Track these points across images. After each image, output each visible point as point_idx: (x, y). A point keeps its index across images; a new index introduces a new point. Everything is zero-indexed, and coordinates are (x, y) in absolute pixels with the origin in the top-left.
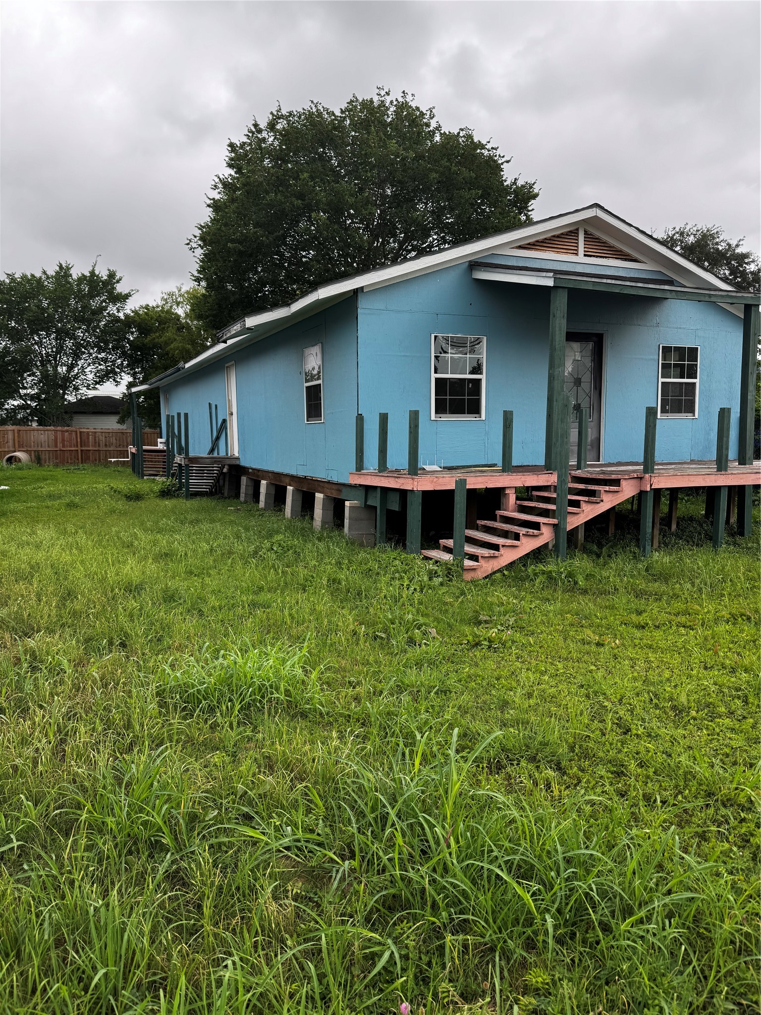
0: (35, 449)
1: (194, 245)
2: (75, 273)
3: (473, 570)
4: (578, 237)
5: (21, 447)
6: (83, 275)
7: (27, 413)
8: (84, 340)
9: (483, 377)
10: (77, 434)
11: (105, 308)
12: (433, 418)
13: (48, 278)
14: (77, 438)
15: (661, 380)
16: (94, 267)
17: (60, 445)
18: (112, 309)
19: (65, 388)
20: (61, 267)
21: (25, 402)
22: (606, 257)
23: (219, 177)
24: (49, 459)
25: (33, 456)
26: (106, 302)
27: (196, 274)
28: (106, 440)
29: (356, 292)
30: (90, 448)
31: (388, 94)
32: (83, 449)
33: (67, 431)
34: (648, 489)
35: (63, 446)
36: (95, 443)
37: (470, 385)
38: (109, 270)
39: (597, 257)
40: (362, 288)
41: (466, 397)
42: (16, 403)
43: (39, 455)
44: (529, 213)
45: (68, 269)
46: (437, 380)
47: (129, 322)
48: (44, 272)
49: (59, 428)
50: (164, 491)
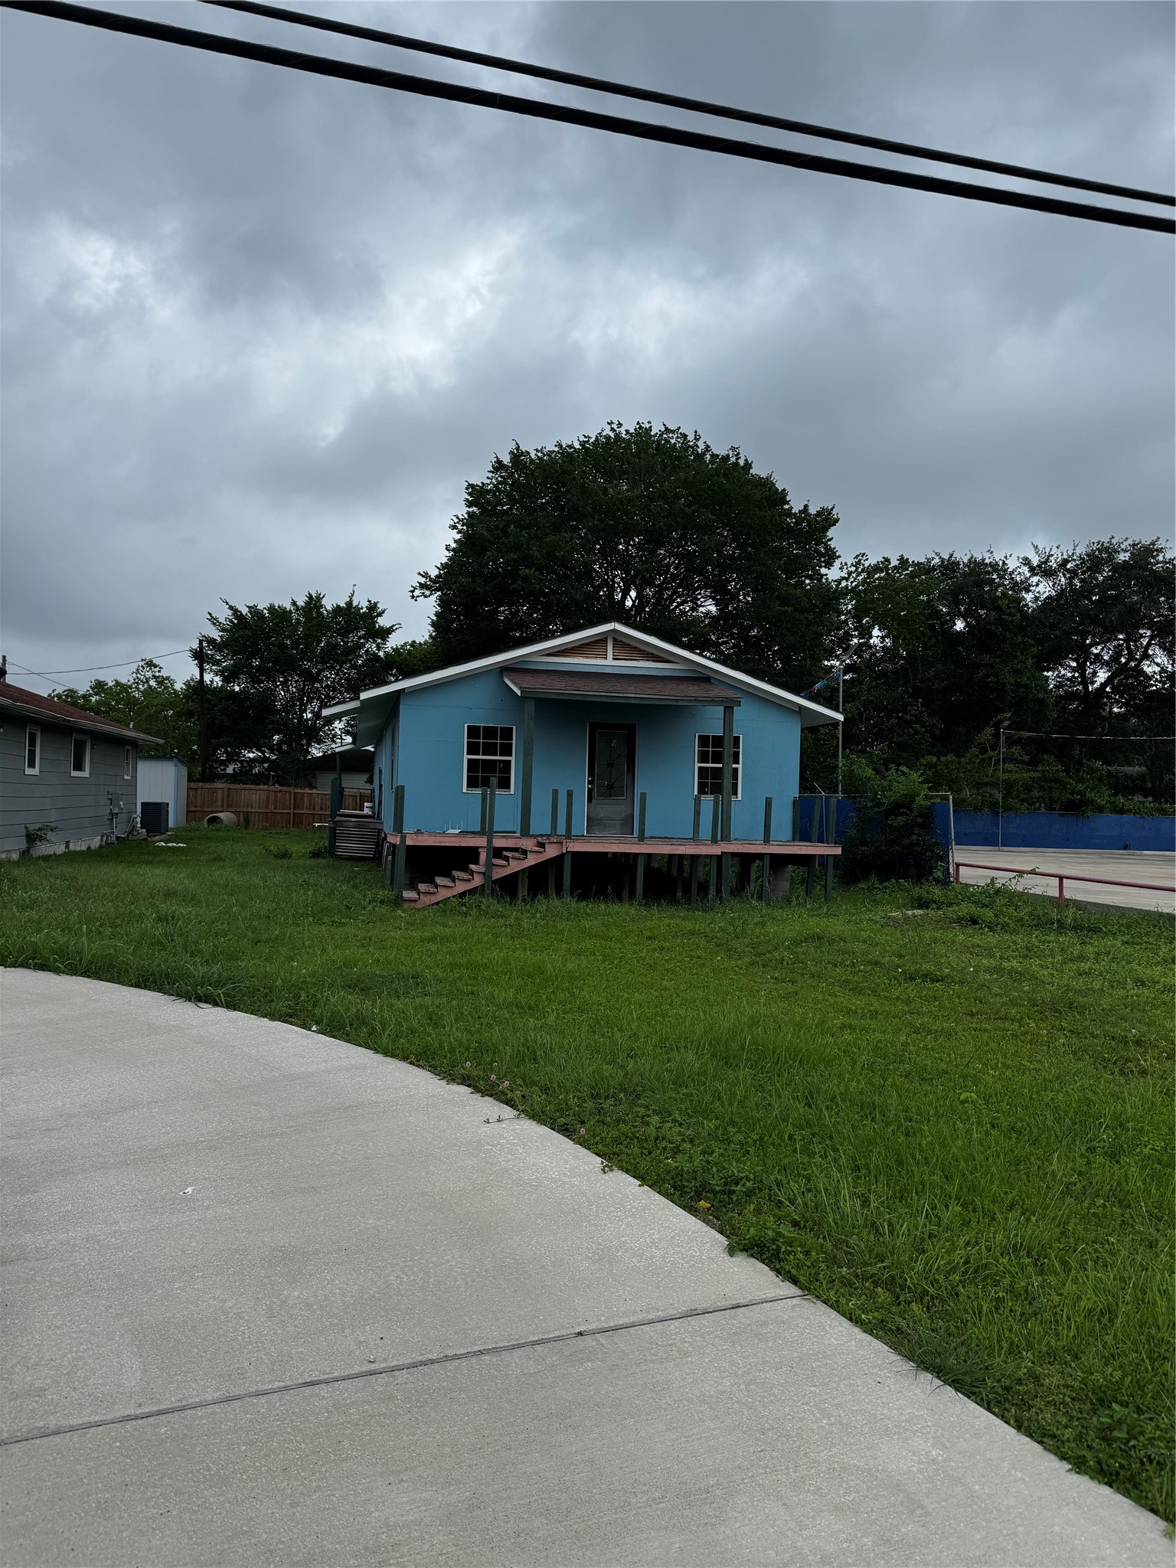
0: (245, 810)
2: (328, 604)
3: (414, 901)
4: (606, 644)
5: (228, 806)
6: (338, 606)
7: (264, 768)
9: (512, 759)
10: (290, 795)
11: (363, 646)
12: (465, 790)
13: (298, 609)
14: (290, 799)
15: (697, 765)
16: (351, 597)
17: (271, 807)
18: (371, 646)
19: (310, 739)
21: (263, 754)
22: (636, 660)
23: (458, 518)
24: (258, 822)
25: (242, 818)
26: (364, 639)
28: (322, 803)
29: (398, 693)
30: (304, 812)
33: (281, 791)
34: (565, 852)
35: (275, 808)
36: (310, 805)
37: (501, 765)
38: (369, 601)
41: (497, 775)
42: (251, 755)
43: (247, 816)
46: (469, 760)
48: (294, 603)
50: (315, 853)
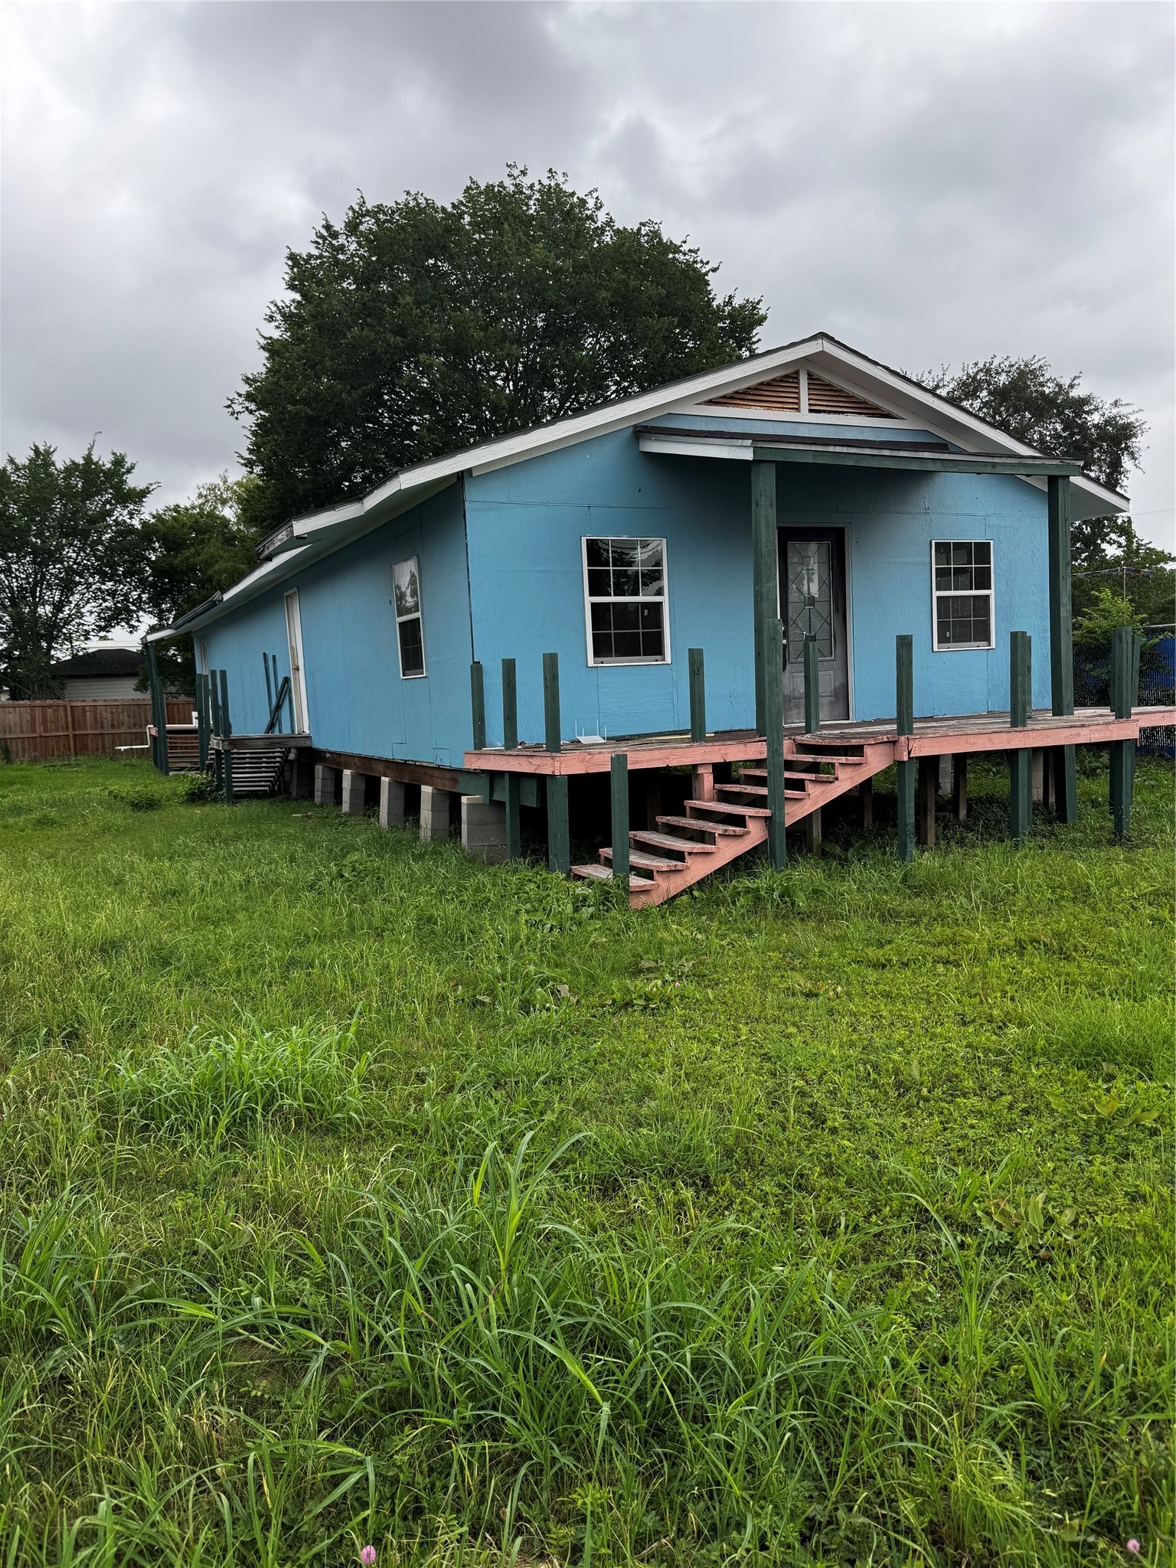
0: (2, 736)
1: (237, 408)
2: (60, 461)
3: (645, 892)
4: (798, 383)
6: (73, 462)
8: (79, 564)
10: (66, 710)
11: (110, 513)
12: (591, 662)
13: (17, 469)
14: (66, 716)
15: (936, 594)
16: (90, 450)
17: (39, 729)
18: (121, 514)
19: (51, 639)
20: (36, 450)
22: (843, 413)
23: (276, 305)
24: (24, 751)
26: (111, 504)
27: (246, 455)
28: (113, 718)
29: (461, 477)
30: (89, 732)
31: (524, 173)
32: (77, 732)
33: (51, 706)
34: (906, 759)
35: (46, 730)
36: (96, 722)
37: (646, 612)
38: (114, 454)
39: (829, 412)
40: (470, 471)
41: (641, 631)
43: (6, 746)
44: (754, 347)
45: (48, 453)
46: (594, 605)
47: (148, 533)
48: (12, 461)
49: (38, 702)
50: (193, 794)
